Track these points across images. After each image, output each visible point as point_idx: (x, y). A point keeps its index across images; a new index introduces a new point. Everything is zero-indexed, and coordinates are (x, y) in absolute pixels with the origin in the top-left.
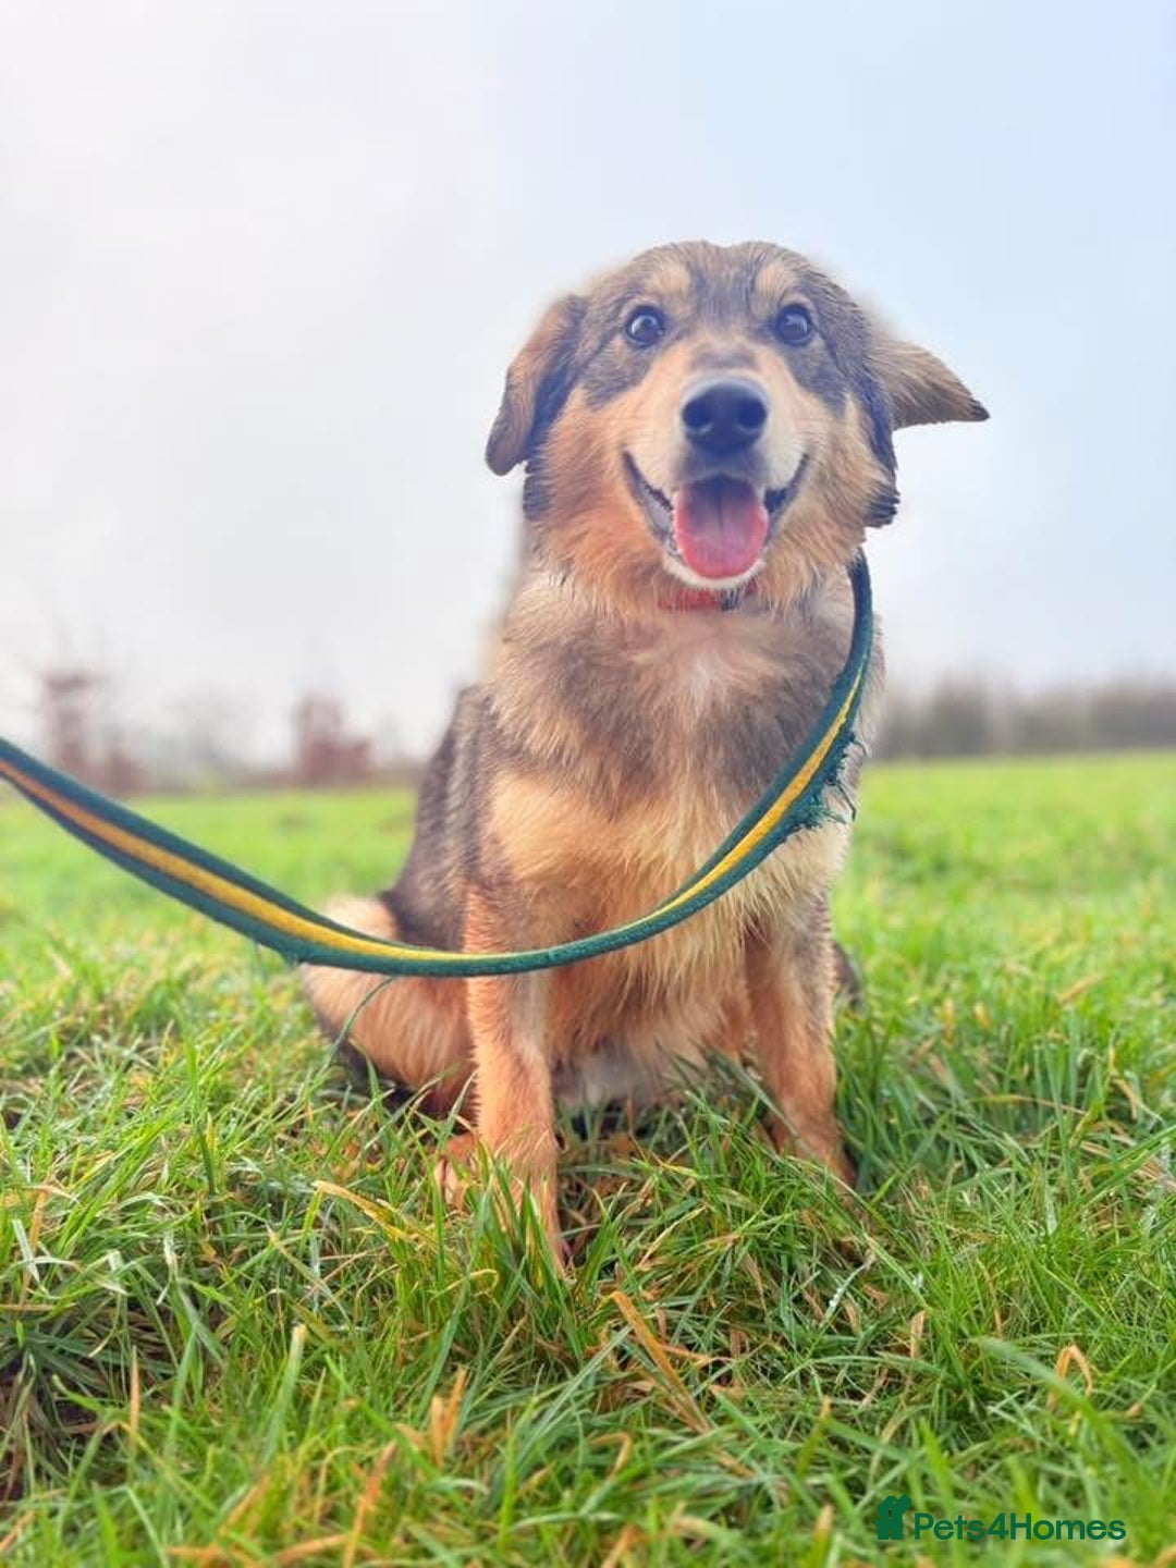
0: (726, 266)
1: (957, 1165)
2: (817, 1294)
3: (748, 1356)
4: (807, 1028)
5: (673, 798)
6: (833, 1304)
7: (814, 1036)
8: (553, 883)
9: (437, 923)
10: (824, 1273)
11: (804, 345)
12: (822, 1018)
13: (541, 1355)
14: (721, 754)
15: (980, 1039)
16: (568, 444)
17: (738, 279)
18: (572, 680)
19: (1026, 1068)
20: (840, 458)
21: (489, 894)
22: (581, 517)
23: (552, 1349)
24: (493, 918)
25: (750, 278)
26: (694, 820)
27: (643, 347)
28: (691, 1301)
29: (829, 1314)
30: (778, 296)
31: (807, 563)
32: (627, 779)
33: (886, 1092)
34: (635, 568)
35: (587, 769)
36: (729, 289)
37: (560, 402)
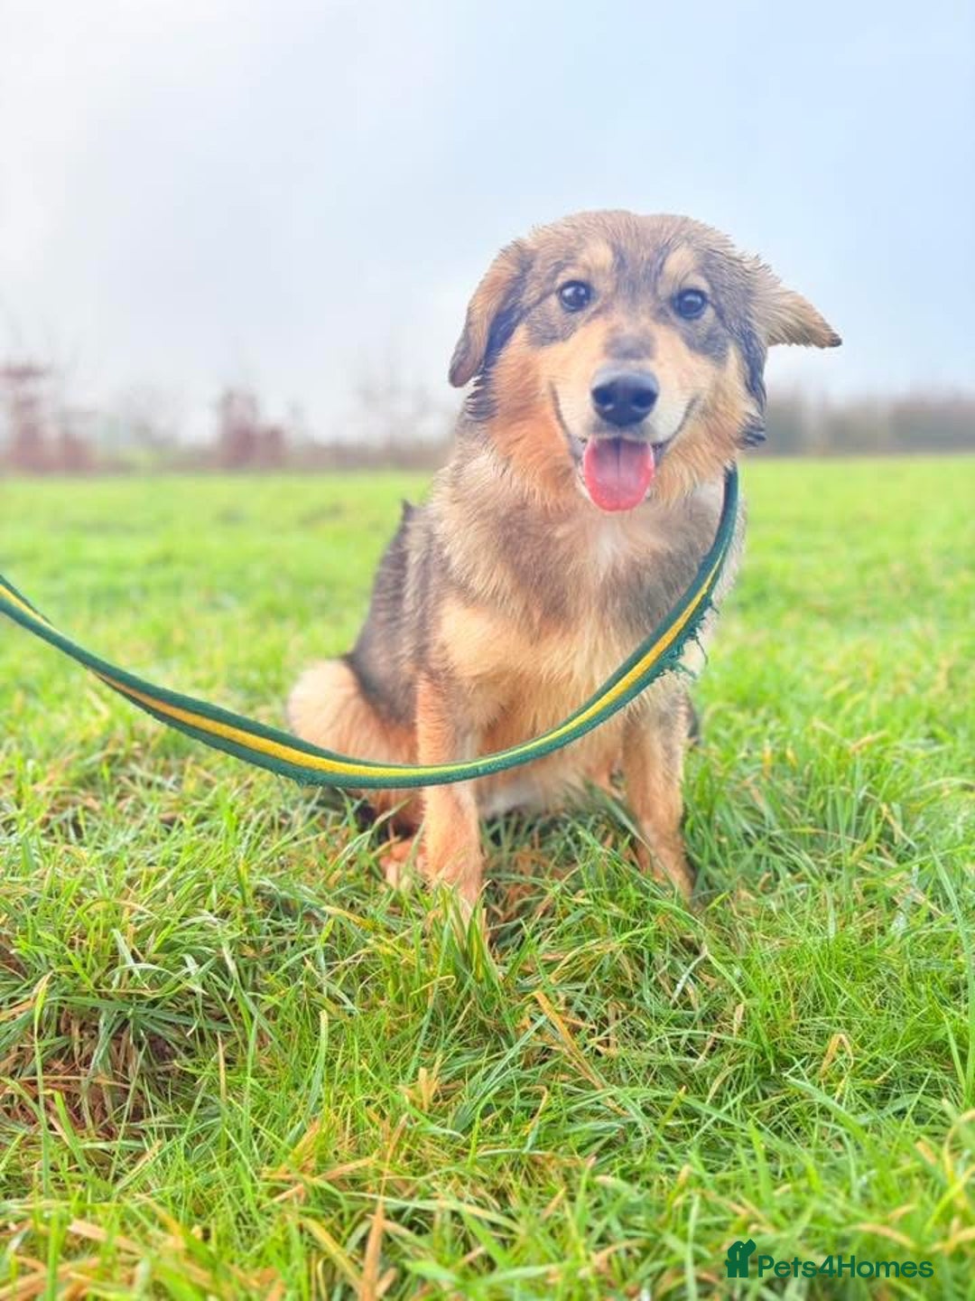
0: (642, 248)
1: (767, 875)
2: (667, 978)
3: (620, 1022)
4: (664, 774)
5: (580, 633)
6: (679, 987)
7: (669, 780)
8: (487, 681)
9: (390, 688)
10: (673, 962)
11: (698, 317)
12: (675, 767)
13: (482, 1027)
14: (618, 605)
15: (788, 773)
16: (513, 369)
17: (650, 262)
18: (508, 541)
19: (822, 803)
20: (720, 397)
21: (436, 681)
22: (520, 424)
23: (490, 1023)
24: (439, 701)
25: (660, 261)
26: (596, 650)
27: (573, 311)
28: (583, 986)
29: (676, 995)
30: (679, 279)
31: (690, 473)
32: (546, 615)
33: (718, 818)
34: (558, 468)
35: (516, 605)
36: (641, 271)
37: (508, 334)
